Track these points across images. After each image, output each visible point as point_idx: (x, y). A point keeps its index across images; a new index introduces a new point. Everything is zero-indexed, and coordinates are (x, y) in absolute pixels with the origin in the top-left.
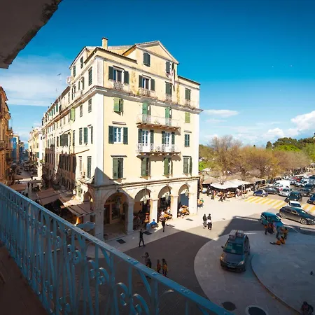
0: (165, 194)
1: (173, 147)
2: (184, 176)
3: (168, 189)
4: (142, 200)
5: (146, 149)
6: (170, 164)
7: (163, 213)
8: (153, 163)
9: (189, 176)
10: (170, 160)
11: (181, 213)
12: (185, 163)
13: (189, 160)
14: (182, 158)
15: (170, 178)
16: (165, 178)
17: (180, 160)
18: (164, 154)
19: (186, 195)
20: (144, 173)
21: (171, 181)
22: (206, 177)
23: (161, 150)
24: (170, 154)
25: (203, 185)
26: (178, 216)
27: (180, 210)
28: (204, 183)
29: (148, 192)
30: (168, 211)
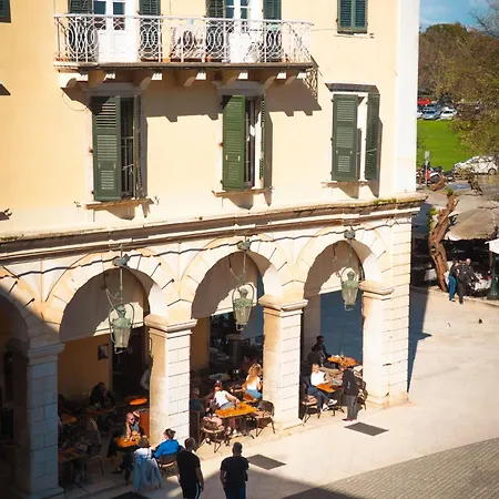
0: (235, 294)
1: (273, 37)
2: (338, 197)
3: (246, 266)
4: (103, 328)
5: (119, 46)
6: (256, 131)
7: (221, 397)
8: (157, 126)
9: (365, 195)
10: (254, 107)
11: (323, 395)
12: (343, 123)
13: (363, 110)
14: (325, 98)
15: (259, 205)
16: (229, 209)
17: (311, 106)
18: (219, 72)
19: (349, 299)
20: (110, 182)
21: (263, 224)
22: (466, 204)
23: (200, 52)
24: (256, 73)
25: (448, 245)
26: (304, 411)
27: (317, 378)
28: (453, 236)
29: (139, 286)
30: (252, 386)
